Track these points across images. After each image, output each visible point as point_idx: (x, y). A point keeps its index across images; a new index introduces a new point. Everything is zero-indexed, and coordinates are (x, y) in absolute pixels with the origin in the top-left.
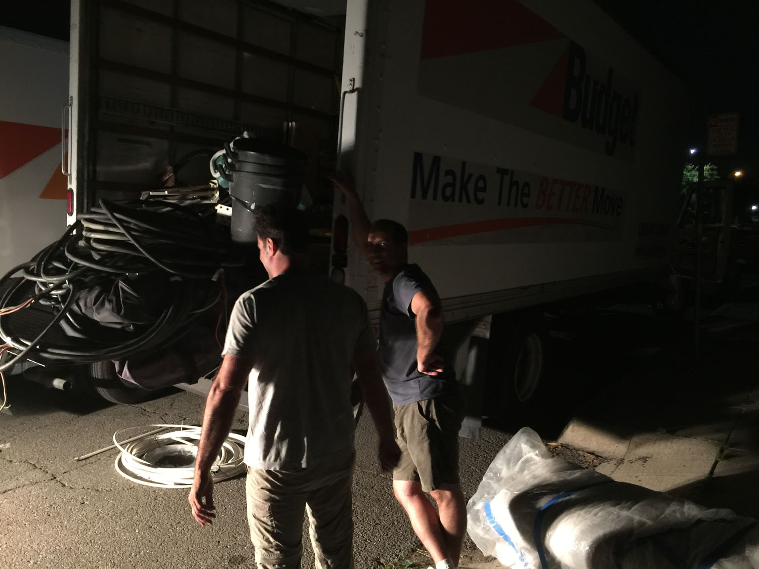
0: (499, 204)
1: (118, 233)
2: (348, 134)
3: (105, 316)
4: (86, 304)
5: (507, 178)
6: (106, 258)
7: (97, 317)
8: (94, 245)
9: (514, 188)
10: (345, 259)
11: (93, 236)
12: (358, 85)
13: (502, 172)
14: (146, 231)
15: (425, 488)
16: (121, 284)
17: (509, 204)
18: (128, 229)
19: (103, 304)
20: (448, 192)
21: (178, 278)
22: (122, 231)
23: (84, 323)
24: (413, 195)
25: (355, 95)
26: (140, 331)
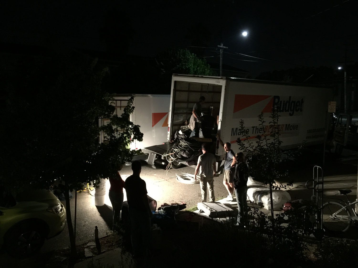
0: (253, 133)
1: (186, 144)
2: (219, 128)
3: (184, 155)
4: (182, 153)
5: (255, 128)
6: (184, 147)
7: (183, 155)
8: (183, 145)
9: (257, 130)
10: (218, 147)
11: (183, 144)
12: (221, 120)
13: (253, 127)
14: (190, 144)
15: (228, 182)
16: (187, 151)
17: (255, 133)
18: (187, 143)
19: (184, 154)
20: (239, 133)
21: (194, 151)
22: (187, 144)
23: (182, 156)
24: (232, 135)
25: (221, 122)
26: (189, 158)
